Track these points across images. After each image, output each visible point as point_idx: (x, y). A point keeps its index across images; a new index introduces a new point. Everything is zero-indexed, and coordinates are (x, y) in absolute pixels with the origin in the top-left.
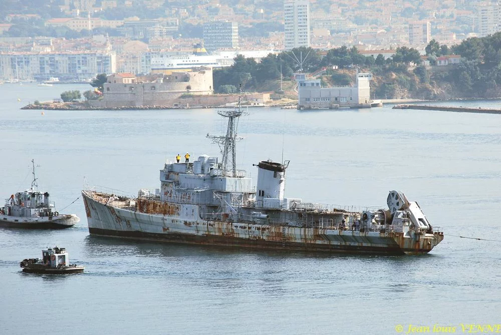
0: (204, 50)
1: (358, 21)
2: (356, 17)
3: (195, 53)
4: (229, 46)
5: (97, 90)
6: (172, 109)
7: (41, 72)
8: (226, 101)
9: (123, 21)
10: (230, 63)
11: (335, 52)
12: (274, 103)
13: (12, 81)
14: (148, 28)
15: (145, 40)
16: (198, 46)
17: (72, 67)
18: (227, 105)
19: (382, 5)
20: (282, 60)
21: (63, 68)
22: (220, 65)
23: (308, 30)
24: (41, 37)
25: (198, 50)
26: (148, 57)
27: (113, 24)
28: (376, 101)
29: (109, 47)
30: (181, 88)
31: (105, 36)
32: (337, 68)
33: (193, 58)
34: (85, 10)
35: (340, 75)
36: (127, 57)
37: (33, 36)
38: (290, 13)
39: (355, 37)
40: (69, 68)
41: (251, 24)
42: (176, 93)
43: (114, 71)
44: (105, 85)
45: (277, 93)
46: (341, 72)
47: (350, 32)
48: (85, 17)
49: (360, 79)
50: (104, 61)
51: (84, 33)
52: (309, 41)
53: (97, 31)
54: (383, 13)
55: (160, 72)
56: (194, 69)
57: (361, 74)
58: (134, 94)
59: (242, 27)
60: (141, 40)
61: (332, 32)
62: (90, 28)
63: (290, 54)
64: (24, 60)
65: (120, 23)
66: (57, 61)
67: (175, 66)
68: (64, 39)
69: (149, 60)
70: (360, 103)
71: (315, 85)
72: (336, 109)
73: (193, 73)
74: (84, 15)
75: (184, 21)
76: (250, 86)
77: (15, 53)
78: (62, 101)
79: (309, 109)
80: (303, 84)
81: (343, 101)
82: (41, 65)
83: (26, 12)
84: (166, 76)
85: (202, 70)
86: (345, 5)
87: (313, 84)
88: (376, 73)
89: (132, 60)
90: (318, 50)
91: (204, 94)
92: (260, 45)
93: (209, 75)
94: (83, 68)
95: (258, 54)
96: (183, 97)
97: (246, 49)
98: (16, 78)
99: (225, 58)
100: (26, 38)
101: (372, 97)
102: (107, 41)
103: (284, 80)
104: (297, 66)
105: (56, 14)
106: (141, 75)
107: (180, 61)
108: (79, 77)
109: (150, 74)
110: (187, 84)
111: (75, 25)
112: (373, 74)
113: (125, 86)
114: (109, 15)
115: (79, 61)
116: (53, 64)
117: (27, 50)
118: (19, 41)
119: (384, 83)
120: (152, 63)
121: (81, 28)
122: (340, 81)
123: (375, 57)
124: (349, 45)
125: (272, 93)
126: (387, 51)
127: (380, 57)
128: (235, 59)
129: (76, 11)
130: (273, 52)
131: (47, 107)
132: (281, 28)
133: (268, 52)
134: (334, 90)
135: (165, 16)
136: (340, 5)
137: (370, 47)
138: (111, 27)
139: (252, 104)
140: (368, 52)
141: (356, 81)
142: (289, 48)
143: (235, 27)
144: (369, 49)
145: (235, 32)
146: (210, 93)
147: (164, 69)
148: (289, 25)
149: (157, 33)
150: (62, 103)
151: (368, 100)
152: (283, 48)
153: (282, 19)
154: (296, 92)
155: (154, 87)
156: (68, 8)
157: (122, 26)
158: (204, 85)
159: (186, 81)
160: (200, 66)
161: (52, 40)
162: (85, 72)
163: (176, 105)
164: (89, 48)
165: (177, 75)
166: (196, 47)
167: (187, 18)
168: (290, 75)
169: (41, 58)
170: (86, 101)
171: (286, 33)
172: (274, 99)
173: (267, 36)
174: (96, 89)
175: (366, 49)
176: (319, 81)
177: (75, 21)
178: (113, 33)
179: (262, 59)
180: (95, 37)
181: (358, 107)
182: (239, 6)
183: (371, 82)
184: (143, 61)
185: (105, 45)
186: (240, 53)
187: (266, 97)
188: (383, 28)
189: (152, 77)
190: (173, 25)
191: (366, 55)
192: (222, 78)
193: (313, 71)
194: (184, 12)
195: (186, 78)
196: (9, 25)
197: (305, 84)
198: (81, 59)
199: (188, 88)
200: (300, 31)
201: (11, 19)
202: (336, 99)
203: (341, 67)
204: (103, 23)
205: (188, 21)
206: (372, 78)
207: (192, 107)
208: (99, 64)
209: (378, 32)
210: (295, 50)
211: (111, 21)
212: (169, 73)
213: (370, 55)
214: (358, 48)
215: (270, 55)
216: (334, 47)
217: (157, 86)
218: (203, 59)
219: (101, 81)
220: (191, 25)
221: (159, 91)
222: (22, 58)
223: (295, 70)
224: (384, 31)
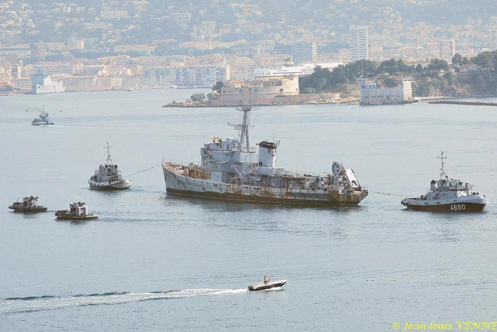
0: (292, 63)
1: (403, 40)
2: (401, 38)
3: (286, 65)
4: (310, 59)
5: (216, 93)
6: (269, 105)
7: (177, 80)
8: (308, 99)
9: (234, 43)
10: (311, 72)
11: (386, 63)
12: (343, 100)
13: (157, 86)
14: (252, 48)
15: (250, 56)
16: (288, 59)
17: (199, 76)
18: (309, 102)
19: (420, 29)
20: (349, 70)
21: (193, 77)
22: (303, 73)
23: (367, 48)
24: (177, 56)
25: (288, 63)
26: (252, 68)
27: (227, 45)
28: (416, 98)
29: (225, 62)
30: (276, 90)
31: (222, 54)
32: (388, 74)
33: (284, 68)
34: (208, 35)
35: (390, 80)
36: (238, 69)
37: (171, 55)
38: (353, 35)
39: (401, 52)
40: (197, 77)
41: (326, 43)
42: (272, 94)
43: (228, 78)
44: (222, 89)
45: (345, 93)
46: (391, 77)
47: (397, 49)
48: (207, 40)
49: (404, 82)
50: (222, 72)
51: (207, 52)
52: (367, 55)
53: (216, 50)
54: (421, 35)
55: (261, 79)
56: (285, 77)
57: (405, 78)
58: (243, 95)
59: (319, 46)
60: (247, 56)
61: (384, 49)
62: (211, 48)
63: (353, 64)
64: (165, 72)
65: (233, 44)
66: (188, 73)
67: (272, 75)
68: (193, 56)
69: (253, 71)
70: (405, 100)
71: (372, 87)
72: (388, 104)
73: (285, 80)
74: (207, 39)
75: (278, 42)
76: (326, 88)
77: (160, 67)
78: (192, 101)
79: (368, 104)
80: (363, 87)
81: (393, 98)
82: (177, 75)
83: (167, 38)
84: (265, 82)
85: (290, 77)
86: (393, 29)
87: (371, 86)
88: (417, 78)
89: (241, 71)
90: (374, 62)
91: (292, 94)
92: (332, 59)
93: (296, 80)
94: (207, 77)
95: (331, 65)
96: (277, 97)
97: (323, 62)
98: (160, 85)
99: (308, 68)
100: (166, 57)
101: (413, 95)
102: (223, 57)
103: (350, 83)
104: (359, 73)
105: (188, 39)
106: (248, 81)
107: (275, 71)
108: (204, 83)
109: (254, 80)
110: (280, 87)
111: (201, 46)
112: (415, 79)
113: (236, 89)
114: (225, 39)
115: (204, 72)
116: (186, 75)
117: (167, 65)
118: (162, 59)
119: (422, 85)
120: (255, 72)
121: (205, 48)
122: (391, 84)
123: (416, 67)
124: (397, 58)
125: (341, 93)
126: (424, 62)
127: (419, 66)
128: (315, 69)
129: (202, 37)
130: (342, 64)
131: (181, 106)
132: (347, 46)
133: (338, 64)
134: (386, 91)
135: (264, 39)
136: (390, 29)
137: (411, 59)
138: (226, 47)
139: (327, 101)
140: (410, 63)
141: (402, 84)
142: (353, 61)
143: (314, 46)
144: (411, 60)
145: (314, 50)
146: (297, 94)
147: (263, 77)
148: (354, 44)
149: (259, 51)
150: (192, 103)
151: (411, 98)
152: (349, 61)
153: (348, 39)
154: (358, 92)
155: (256, 90)
156: (196, 34)
157: (234, 47)
158: (292, 88)
159: (280, 85)
160: (289, 74)
161: (185, 57)
162: (208, 80)
163: (272, 103)
164: (211, 63)
165: (273, 81)
166: (286, 61)
167: (280, 40)
168: (354, 80)
169: (177, 70)
170: (209, 101)
171: (351, 50)
172: (343, 97)
173: (337, 52)
174: (216, 91)
175: (409, 61)
176: (375, 84)
177: (201, 44)
178: (227, 51)
179: (334, 68)
180: (215, 55)
181: (403, 102)
182: (317, 31)
183: (412, 84)
184: (249, 71)
185: (222, 60)
186: (318, 65)
187: (337, 96)
188: (420, 45)
189: (255, 83)
190: (270, 45)
191: (409, 65)
192: (306, 83)
193: (370, 77)
194: (277, 36)
195: (280, 83)
196: (155, 47)
197: (365, 87)
198: (205, 71)
199: (281, 90)
200: (361, 48)
201: (156, 43)
202: (388, 97)
203: (391, 74)
204: (221, 45)
205: (280, 42)
206: (413, 82)
207: (284, 104)
208: (218, 74)
209: (418, 48)
210: (358, 62)
211: (226, 43)
212: (267, 79)
213: (412, 65)
214: (403, 60)
215: (340, 66)
216: (386, 59)
217: (259, 89)
218: (291, 70)
219: (219, 86)
220: (283, 45)
221: (260, 93)
222: (164, 71)
223: (358, 76)
224: (421, 47)
